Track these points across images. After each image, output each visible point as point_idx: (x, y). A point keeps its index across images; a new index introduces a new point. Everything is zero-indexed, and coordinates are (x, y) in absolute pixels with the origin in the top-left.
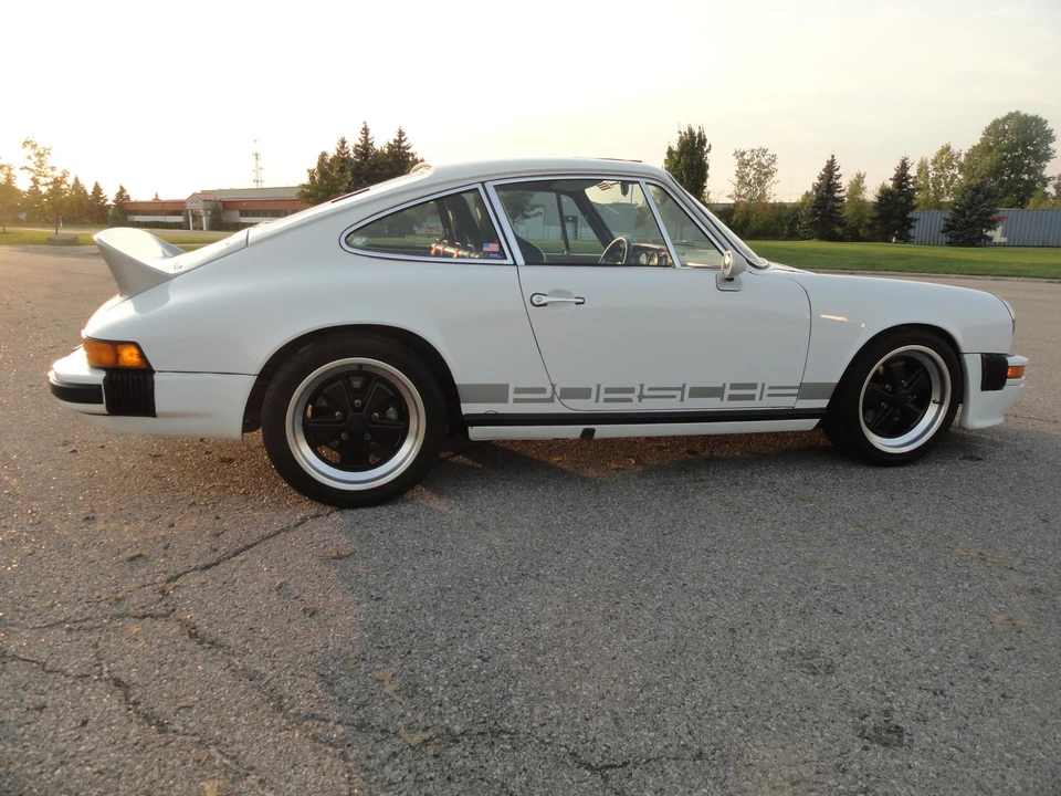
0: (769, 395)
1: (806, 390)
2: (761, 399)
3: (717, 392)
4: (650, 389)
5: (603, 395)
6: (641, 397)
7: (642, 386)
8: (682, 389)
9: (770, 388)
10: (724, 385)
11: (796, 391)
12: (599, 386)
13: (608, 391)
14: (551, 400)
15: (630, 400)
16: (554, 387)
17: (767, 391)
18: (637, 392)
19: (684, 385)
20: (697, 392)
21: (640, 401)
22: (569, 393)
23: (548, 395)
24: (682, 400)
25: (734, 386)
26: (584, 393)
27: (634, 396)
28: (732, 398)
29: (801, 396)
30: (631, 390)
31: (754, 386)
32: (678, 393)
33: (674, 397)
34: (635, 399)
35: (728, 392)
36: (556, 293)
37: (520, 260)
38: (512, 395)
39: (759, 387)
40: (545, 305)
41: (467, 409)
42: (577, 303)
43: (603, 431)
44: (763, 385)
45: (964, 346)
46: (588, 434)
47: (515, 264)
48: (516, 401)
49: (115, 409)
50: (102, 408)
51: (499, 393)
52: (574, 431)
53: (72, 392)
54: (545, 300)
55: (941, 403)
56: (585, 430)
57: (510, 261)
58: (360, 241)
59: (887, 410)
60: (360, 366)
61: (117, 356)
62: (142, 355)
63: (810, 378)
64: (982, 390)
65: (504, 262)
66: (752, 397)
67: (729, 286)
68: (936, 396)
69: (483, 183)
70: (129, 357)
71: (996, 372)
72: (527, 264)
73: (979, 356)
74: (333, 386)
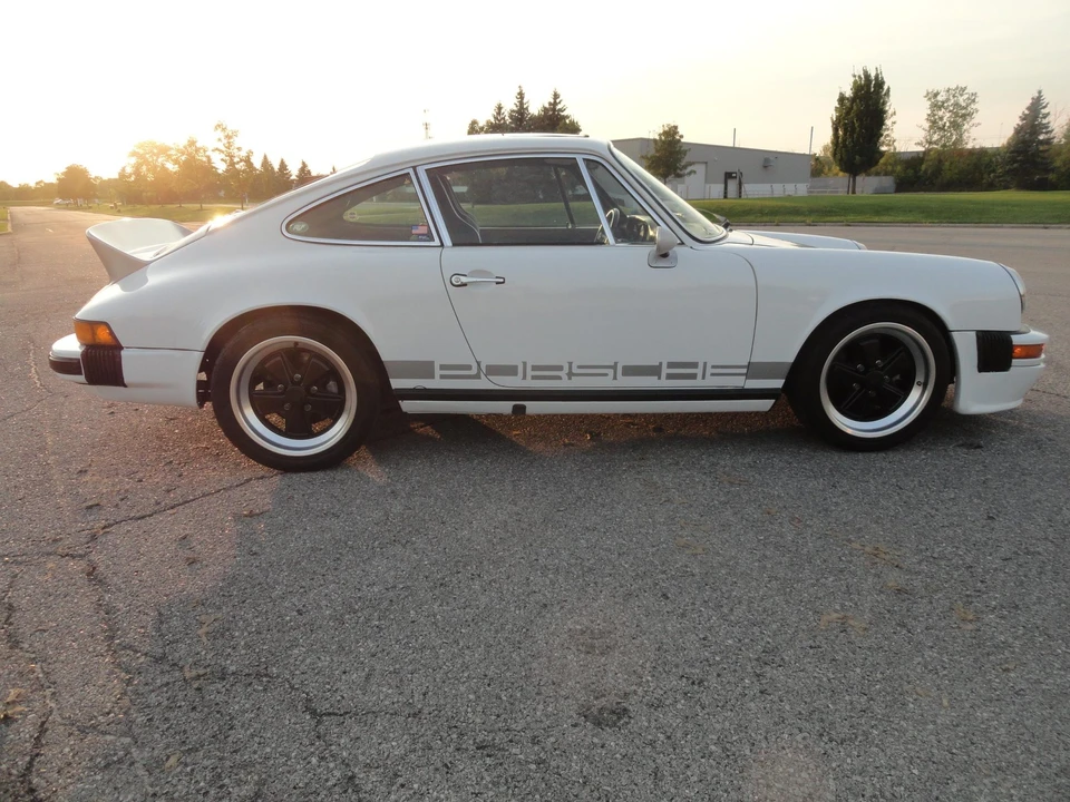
0: (713, 375)
1: (753, 370)
2: (703, 378)
3: (654, 371)
4: (580, 367)
5: (530, 373)
6: (570, 375)
7: (570, 364)
8: (614, 367)
9: (713, 367)
10: (661, 363)
11: (745, 371)
12: (525, 364)
13: (535, 368)
14: (477, 377)
15: (559, 378)
16: (479, 364)
17: (709, 371)
18: (566, 370)
19: (616, 363)
20: (630, 371)
21: (570, 379)
22: (494, 370)
23: (474, 371)
24: (615, 378)
25: (671, 365)
26: (511, 371)
27: (562, 375)
28: (670, 376)
29: (747, 376)
30: (560, 368)
31: (695, 365)
32: (611, 372)
33: (606, 375)
34: (565, 377)
35: (665, 371)
36: (475, 273)
37: (448, 241)
38: (438, 372)
39: (701, 366)
40: (465, 285)
41: (396, 383)
42: (498, 283)
43: (533, 407)
44: (705, 364)
45: (951, 321)
46: (519, 410)
47: (442, 245)
48: (442, 377)
49: (93, 379)
50: (82, 378)
51: (426, 369)
52: (505, 407)
53: (65, 366)
54: (464, 280)
55: (925, 386)
56: (515, 406)
57: (437, 242)
58: (299, 227)
59: (860, 391)
60: (296, 343)
61: (94, 334)
62: (112, 333)
63: (760, 357)
64: (980, 371)
65: (432, 244)
66: (693, 376)
67: (663, 263)
68: (920, 378)
69: (414, 168)
70: (103, 335)
71: (997, 351)
72: (454, 245)
73: (974, 333)
74: (272, 361)
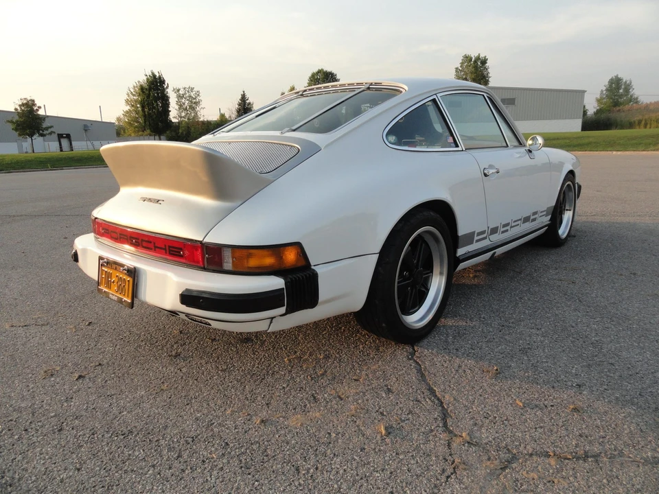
0: (540, 217)
1: (547, 212)
2: (538, 219)
3: (529, 219)
4: (514, 222)
5: (501, 230)
6: (511, 227)
7: (512, 220)
8: (520, 220)
9: (541, 212)
10: (531, 214)
11: (545, 213)
12: (500, 224)
13: (503, 226)
14: (487, 238)
15: (508, 231)
16: (488, 228)
17: (540, 214)
18: (510, 225)
19: (522, 217)
20: (525, 220)
21: (510, 230)
22: (492, 231)
23: (486, 234)
25: (533, 214)
26: (496, 230)
27: (508, 228)
28: (532, 221)
29: (546, 215)
30: (508, 224)
32: (520, 222)
33: (519, 225)
35: (531, 218)
36: (490, 167)
37: (463, 147)
38: (476, 238)
39: (538, 213)
40: (489, 175)
41: (459, 252)
42: (497, 172)
43: (499, 251)
44: (539, 211)
46: (493, 256)
47: (463, 150)
48: (476, 242)
50: (283, 310)
51: (470, 238)
52: (488, 255)
54: (490, 171)
56: (492, 254)
57: (460, 148)
58: (392, 138)
61: (281, 258)
62: (302, 252)
63: (549, 205)
65: (457, 149)
66: (536, 219)
67: (532, 156)
69: (437, 95)
72: (465, 149)
